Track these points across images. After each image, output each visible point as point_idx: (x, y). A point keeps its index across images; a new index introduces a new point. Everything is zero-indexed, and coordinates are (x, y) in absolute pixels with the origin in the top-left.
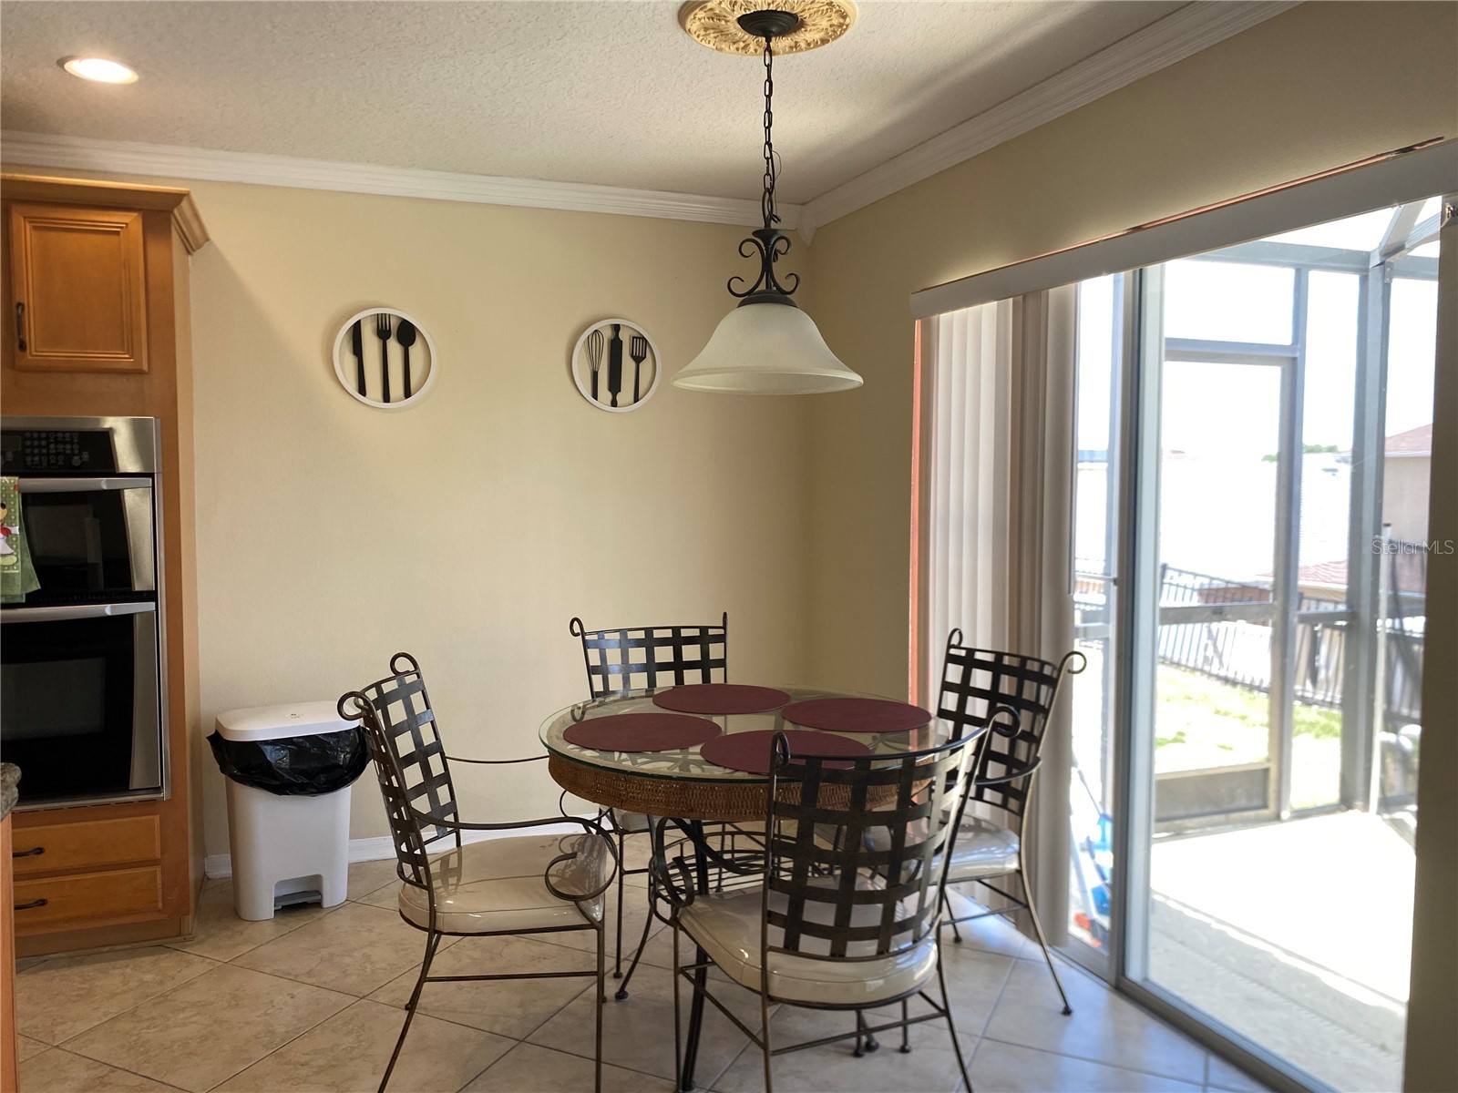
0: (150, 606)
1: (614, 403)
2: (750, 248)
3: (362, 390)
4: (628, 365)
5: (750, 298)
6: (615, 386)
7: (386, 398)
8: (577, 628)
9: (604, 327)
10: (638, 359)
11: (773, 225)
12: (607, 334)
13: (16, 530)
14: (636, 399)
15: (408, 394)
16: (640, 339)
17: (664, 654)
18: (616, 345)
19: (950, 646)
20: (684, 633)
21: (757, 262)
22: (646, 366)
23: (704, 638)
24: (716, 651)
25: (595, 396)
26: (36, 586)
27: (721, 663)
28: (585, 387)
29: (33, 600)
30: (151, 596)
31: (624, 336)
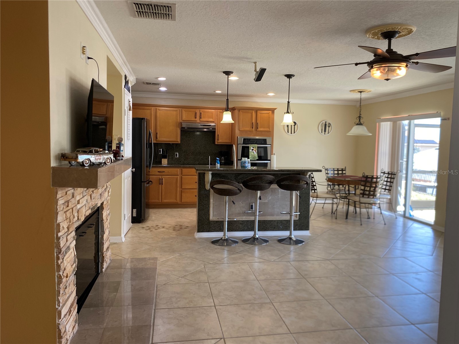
0: (270, 161)
1: (325, 134)
2: (357, 118)
3: (288, 132)
4: (327, 128)
5: (357, 124)
6: (325, 131)
7: (291, 134)
8: (324, 167)
9: (324, 122)
10: (329, 127)
11: (361, 116)
12: (324, 123)
13: (257, 151)
14: (328, 133)
15: (294, 133)
16: (329, 124)
17: (336, 172)
18: (326, 125)
19: (381, 171)
20: (339, 169)
21: (358, 120)
22: (330, 128)
23: (342, 170)
24: (344, 172)
25: (322, 132)
26: (258, 158)
27: (345, 174)
28: (320, 131)
29: (257, 160)
30: (270, 160)
31: (327, 123)
